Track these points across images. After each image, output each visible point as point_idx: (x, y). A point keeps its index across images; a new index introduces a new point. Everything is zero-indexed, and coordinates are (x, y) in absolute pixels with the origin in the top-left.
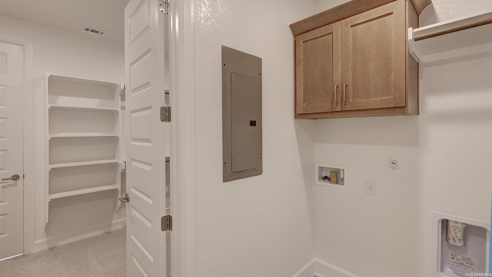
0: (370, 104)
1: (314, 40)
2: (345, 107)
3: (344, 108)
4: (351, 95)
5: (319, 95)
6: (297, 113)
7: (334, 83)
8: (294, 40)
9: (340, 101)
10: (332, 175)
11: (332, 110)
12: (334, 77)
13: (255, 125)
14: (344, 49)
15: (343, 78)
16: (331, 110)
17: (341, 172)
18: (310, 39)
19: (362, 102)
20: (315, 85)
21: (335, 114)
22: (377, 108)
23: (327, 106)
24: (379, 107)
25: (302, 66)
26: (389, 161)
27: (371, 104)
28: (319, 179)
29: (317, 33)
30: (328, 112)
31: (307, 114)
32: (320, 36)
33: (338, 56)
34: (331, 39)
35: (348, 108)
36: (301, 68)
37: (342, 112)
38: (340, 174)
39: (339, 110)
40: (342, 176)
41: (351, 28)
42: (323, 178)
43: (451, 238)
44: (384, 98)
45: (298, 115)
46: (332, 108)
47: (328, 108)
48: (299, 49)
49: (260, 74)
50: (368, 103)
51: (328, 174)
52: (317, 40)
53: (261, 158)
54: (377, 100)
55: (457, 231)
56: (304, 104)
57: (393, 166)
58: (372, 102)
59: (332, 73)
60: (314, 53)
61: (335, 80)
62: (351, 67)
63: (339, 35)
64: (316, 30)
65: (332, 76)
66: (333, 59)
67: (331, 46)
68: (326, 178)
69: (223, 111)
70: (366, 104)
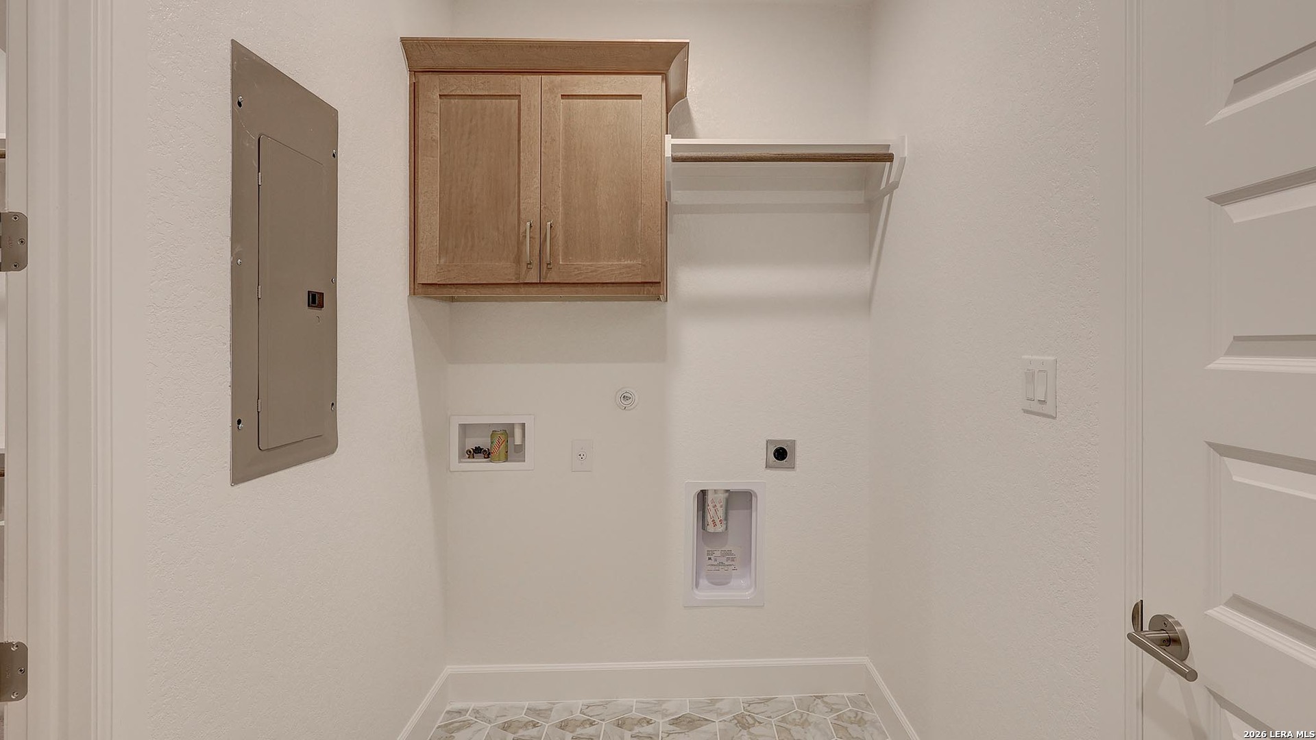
0: (599, 272)
1: (470, 100)
2: (547, 274)
3: (546, 277)
4: (560, 249)
5: (483, 239)
6: (421, 280)
7: (523, 216)
8: (412, 83)
9: (536, 262)
10: (496, 441)
11: (517, 279)
12: (522, 201)
13: (321, 306)
14: (546, 142)
15: (545, 207)
16: (514, 278)
17: (518, 432)
18: (459, 92)
19: (585, 268)
20: (471, 213)
21: (522, 289)
22: (613, 281)
23: (504, 270)
24: (617, 281)
25: (435, 159)
26: (617, 393)
27: (602, 273)
28: (461, 456)
29: (480, 84)
30: (504, 284)
31: (450, 284)
32: (487, 95)
33: (531, 155)
34: (515, 112)
35: (553, 277)
36: (430, 163)
37: (539, 285)
38: (514, 437)
39: (533, 282)
40: (518, 441)
41: (562, 101)
42: (470, 452)
43: (710, 521)
44: (626, 263)
45: (421, 288)
46: (518, 274)
47: (506, 274)
48: (428, 112)
49: (334, 155)
50: (595, 271)
51: (484, 442)
52: (478, 102)
53: (333, 404)
54: (612, 264)
55: (718, 506)
56: (440, 257)
57: (625, 403)
58: (603, 267)
59: (517, 191)
60: (470, 133)
61: (525, 209)
62: (560, 185)
63: (535, 106)
64: (477, 76)
65: (517, 198)
66: (522, 158)
67: (516, 128)
68: (478, 450)
69: (234, 254)
70: (592, 272)
